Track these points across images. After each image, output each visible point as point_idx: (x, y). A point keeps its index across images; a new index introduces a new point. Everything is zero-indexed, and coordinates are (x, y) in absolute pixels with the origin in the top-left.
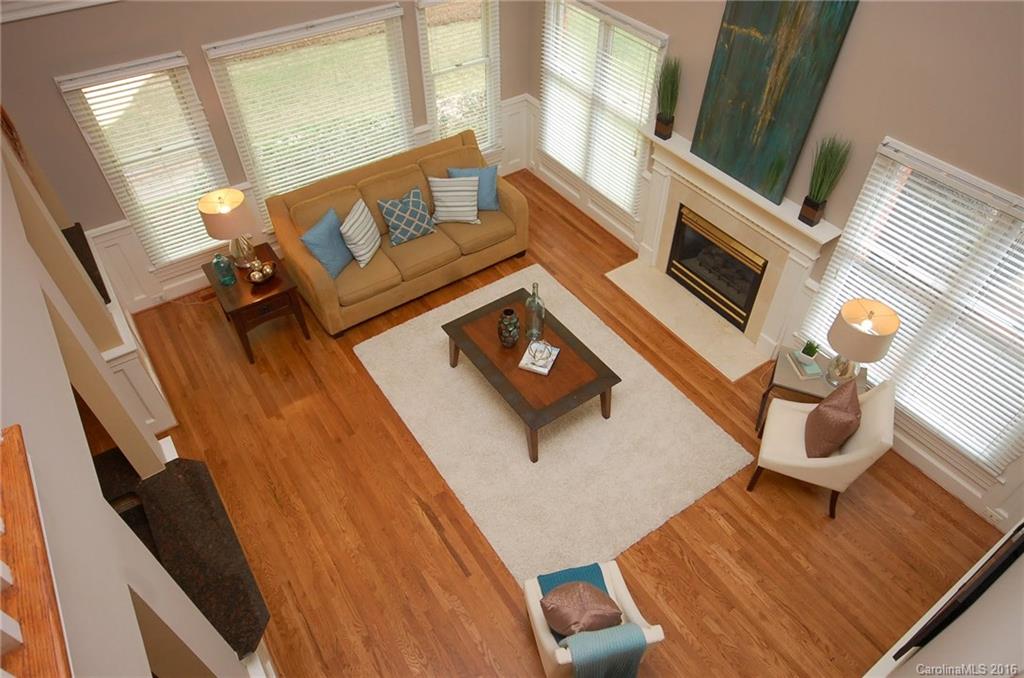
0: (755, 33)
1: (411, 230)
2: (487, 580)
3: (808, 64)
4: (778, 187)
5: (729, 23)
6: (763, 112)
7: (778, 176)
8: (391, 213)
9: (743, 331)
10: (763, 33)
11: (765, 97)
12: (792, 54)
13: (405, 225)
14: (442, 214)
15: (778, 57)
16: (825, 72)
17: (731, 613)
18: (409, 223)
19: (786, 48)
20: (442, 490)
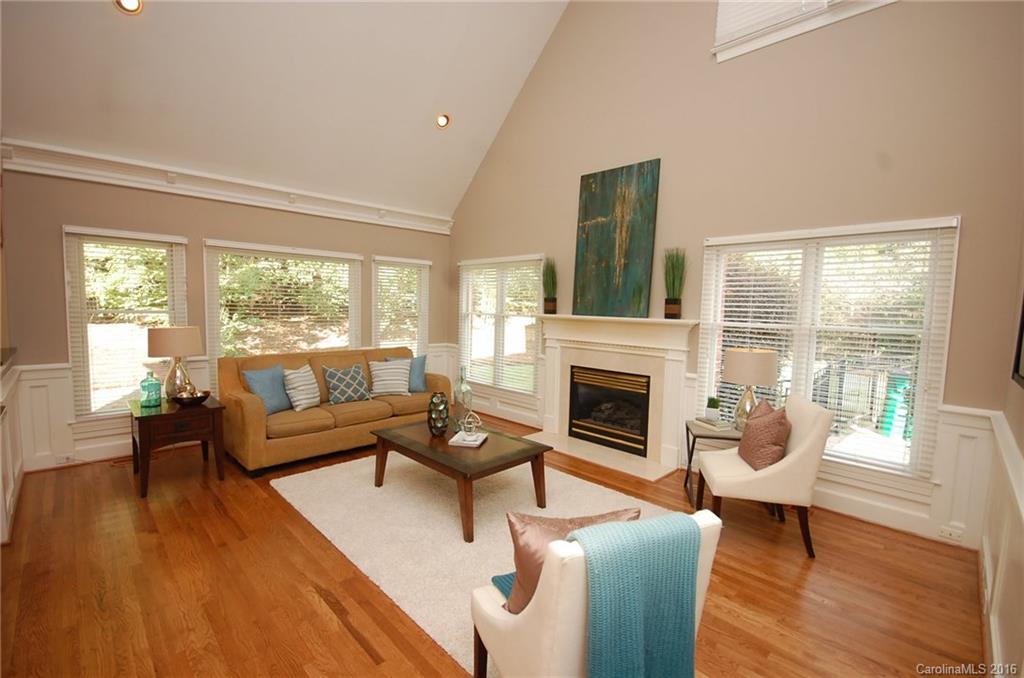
0: (601, 219)
1: (350, 392)
2: (409, 664)
3: (640, 218)
4: (643, 305)
5: (583, 222)
6: (618, 260)
7: (640, 297)
8: (332, 376)
9: (645, 456)
10: (605, 216)
11: (617, 252)
12: (628, 218)
13: (345, 386)
14: (378, 388)
15: (619, 225)
16: (652, 218)
17: (769, 658)
18: (348, 386)
19: (623, 216)
20: (352, 575)
